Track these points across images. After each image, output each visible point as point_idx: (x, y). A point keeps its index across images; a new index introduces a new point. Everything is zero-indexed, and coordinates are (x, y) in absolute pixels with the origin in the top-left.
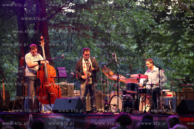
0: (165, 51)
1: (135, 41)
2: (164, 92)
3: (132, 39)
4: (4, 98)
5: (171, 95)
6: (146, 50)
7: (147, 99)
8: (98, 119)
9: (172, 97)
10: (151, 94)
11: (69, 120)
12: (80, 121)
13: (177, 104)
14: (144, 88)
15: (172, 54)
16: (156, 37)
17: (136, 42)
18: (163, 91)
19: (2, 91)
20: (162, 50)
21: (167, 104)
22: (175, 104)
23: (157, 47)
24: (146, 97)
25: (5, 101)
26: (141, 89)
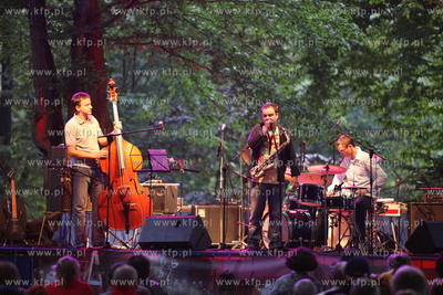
0: (382, 92)
1: (306, 69)
2: (380, 204)
3: (298, 62)
4: (14, 215)
5: (396, 212)
6: (333, 91)
7: (343, 220)
8: (239, 261)
9: (399, 215)
10: (351, 208)
11: (177, 264)
12: (201, 265)
13: (409, 231)
14: (337, 194)
15: (401, 100)
16: (360, 57)
17: (309, 72)
18: (379, 200)
19: (11, 200)
20: (376, 91)
21: (386, 231)
22: (406, 231)
23: (361, 81)
24: (340, 215)
25: (17, 223)
26: (329, 199)
